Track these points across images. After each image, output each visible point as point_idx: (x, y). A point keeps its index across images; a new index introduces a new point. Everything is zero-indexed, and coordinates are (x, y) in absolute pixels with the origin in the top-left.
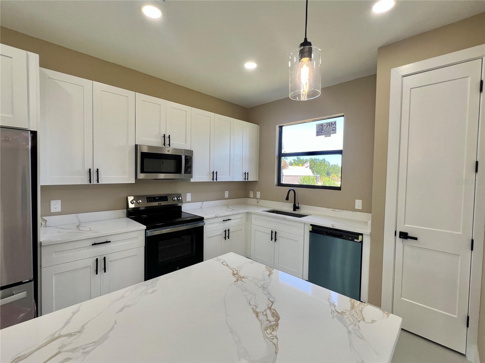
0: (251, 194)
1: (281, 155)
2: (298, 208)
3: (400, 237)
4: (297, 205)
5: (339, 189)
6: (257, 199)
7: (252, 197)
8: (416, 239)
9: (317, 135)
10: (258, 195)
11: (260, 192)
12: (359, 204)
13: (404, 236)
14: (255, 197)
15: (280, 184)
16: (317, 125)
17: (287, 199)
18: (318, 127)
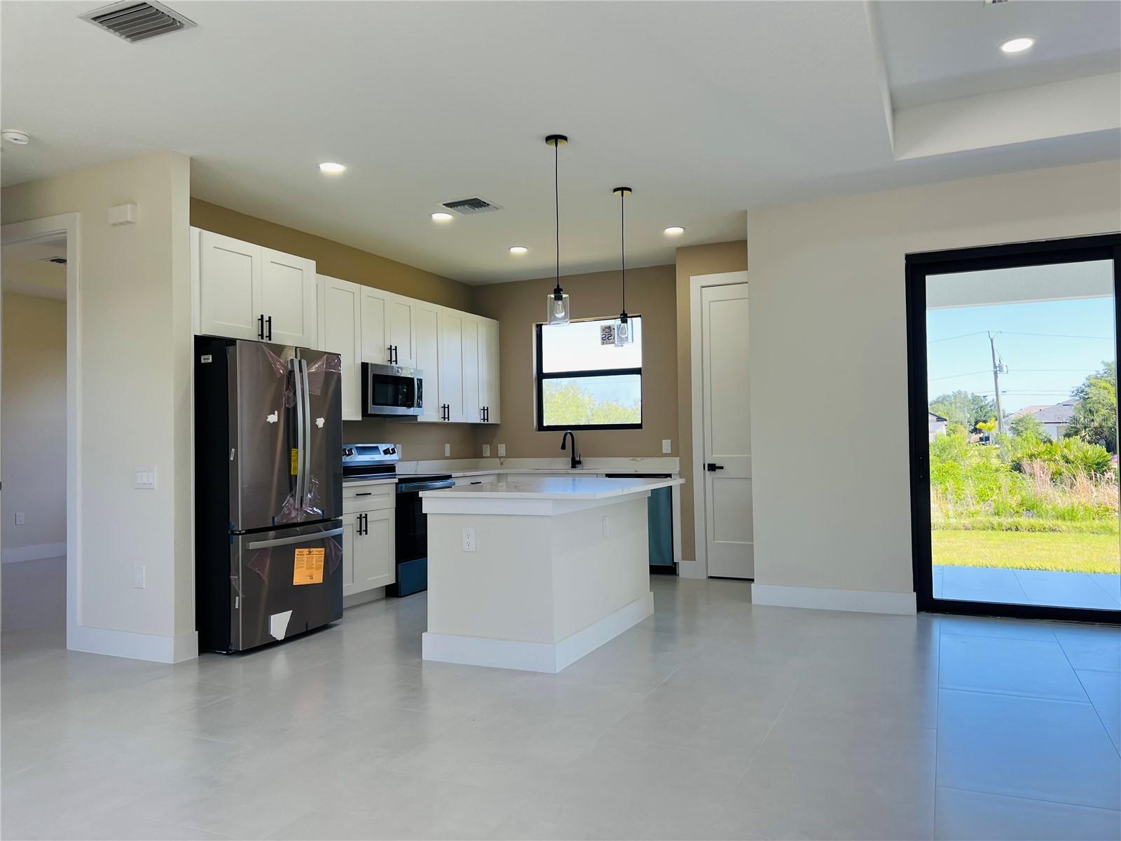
0: (487, 450)
1: (541, 376)
2: (579, 462)
3: (709, 470)
4: (577, 459)
5: (638, 426)
6: (500, 458)
7: (489, 455)
8: (722, 468)
9: (603, 343)
10: (502, 450)
11: (504, 445)
12: (666, 446)
13: (712, 467)
14: (494, 454)
15: (541, 427)
16: (602, 327)
17: (563, 447)
18: (604, 330)
